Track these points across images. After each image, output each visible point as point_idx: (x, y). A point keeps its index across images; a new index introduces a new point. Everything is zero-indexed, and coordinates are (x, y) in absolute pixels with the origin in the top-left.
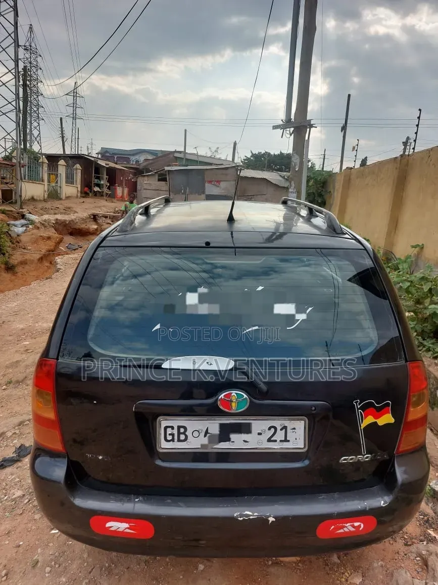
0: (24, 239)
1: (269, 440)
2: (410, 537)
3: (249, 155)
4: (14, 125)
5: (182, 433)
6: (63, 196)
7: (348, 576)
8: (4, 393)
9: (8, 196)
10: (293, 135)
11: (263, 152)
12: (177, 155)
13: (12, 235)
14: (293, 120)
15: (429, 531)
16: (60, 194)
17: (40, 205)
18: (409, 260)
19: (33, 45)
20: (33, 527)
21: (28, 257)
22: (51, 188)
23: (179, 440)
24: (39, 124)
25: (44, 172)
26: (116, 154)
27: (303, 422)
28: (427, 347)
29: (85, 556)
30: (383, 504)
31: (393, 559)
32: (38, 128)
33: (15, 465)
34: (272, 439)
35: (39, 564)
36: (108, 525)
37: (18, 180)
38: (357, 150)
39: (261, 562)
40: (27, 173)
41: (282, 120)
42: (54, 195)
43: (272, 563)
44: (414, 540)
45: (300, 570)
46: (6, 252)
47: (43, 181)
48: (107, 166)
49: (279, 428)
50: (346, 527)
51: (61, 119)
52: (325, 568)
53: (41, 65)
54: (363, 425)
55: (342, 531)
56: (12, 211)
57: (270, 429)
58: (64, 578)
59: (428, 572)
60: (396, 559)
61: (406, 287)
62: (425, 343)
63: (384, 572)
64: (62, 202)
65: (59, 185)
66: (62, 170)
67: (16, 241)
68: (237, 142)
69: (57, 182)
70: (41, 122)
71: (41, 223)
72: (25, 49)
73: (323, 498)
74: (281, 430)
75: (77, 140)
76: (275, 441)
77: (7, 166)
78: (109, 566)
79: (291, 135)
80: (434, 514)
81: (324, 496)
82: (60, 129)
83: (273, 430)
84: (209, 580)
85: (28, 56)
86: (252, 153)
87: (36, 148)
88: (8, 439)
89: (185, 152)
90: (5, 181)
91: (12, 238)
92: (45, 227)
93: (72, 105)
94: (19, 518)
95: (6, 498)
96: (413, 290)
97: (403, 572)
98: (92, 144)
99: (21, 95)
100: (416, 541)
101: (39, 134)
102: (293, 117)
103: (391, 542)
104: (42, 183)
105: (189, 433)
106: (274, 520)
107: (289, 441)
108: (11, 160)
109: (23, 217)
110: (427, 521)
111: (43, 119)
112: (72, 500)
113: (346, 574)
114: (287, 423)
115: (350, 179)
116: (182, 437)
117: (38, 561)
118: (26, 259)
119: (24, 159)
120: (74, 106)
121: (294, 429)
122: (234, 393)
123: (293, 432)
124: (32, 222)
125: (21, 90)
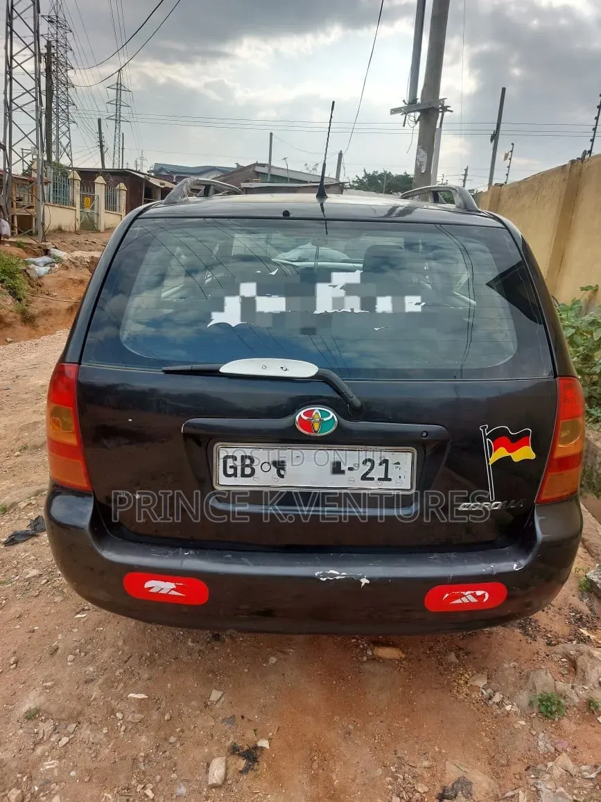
0: (47, 281)
1: (364, 478)
2: (555, 636)
3: (361, 176)
4: (33, 124)
5: (247, 466)
6: (102, 228)
7: (468, 677)
8: (17, 460)
9: (25, 225)
10: (419, 122)
11: (380, 171)
12: (259, 169)
13: (31, 275)
14: (419, 101)
15: (581, 630)
16: (97, 224)
17: (70, 239)
18: (577, 306)
19: (61, 15)
20: (53, 611)
21: (52, 306)
22: (85, 216)
23: (243, 475)
24: (69, 128)
25: (76, 193)
26: (175, 173)
27: (410, 455)
28: (594, 417)
29: (120, 643)
30: (517, 568)
31: (530, 660)
32: (67, 134)
33: (30, 541)
34: (367, 476)
35: (59, 651)
36: (148, 585)
37: (39, 200)
38: (510, 159)
39: (353, 657)
40: (51, 193)
41: (404, 101)
42: (89, 225)
43: (368, 659)
44: (560, 639)
45: (404, 668)
46: (22, 297)
47: (74, 205)
48: (162, 187)
49: (377, 462)
50: (465, 596)
51: (99, 121)
52: (437, 668)
53: (72, 44)
54: (493, 460)
55: (458, 601)
56: (30, 244)
57: (365, 462)
58: (91, 666)
59: (576, 674)
60: (534, 660)
61: (569, 335)
62: (592, 411)
63: (518, 675)
64: (100, 235)
65: (96, 212)
66: (100, 190)
67: (36, 284)
68: (343, 152)
69: (93, 208)
70: (72, 126)
71: (71, 261)
72: (49, 21)
73: (435, 559)
74: (380, 464)
75: (121, 150)
76: (372, 479)
77: (25, 183)
78: (152, 655)
79: (416, 122)
80: (589, 612)
81: (436, 556)
82: (98, 135)
83: (369, 464)
84: (283, 674)
85: (53, 31)
86: (366, 173)
87: (65, 161)
88: (21, 510)
89: (270, 166)
90: (21, 203)
91: (31, 279)
92: (77, 267)
93: (115, 102)
94: (34, 601)
95: (17, 578)
96: (579, 339)
97: (543, 673)
98: (142, 158)
99: (43, 87)
100: (562, 640)
101: (70, 142)
102: (419, 96)
103: (529, 641)
104: (72, 208)
105: (256, 466)
106: (368, 582)
107: (390, 480)
108: (30, 175)
109: (47, 252)
110: (580, 619)
111: (75, 122)
112: (99, 551)
113: (466, 675)
114: (387, 456)
115: (499, 200)
116: (248, 471)
117: (58, 648)
118: (50, 309)
119: (48, 174)
120: (118, 103)
121: (398, 463)
122: (317, 410)
123: (397, 467)
124: (59, 260)
125: (43, 79)
